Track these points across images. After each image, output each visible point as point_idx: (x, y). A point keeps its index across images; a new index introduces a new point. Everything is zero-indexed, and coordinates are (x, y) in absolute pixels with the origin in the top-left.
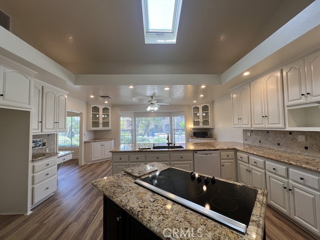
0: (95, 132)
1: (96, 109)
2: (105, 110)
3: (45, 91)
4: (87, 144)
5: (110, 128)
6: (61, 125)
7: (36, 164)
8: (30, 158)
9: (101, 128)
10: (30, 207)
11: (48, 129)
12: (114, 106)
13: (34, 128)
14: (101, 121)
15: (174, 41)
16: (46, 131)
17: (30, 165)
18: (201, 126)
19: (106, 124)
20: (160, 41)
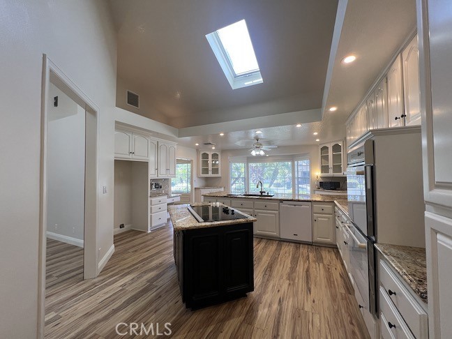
0: (207, 179)
1: (205, 156)
2: (215, 156)
3: (160, 145)
4: (197, 191)
5: (219, 175)
6: (172, 171)
7: (153, 199)
8: (149, 195)
9: (210, 174)
10: (149, 228)
11: (162, 175)
12: (224, 151)
13: (152, 174)
14: (210, 168)
15: (260, 80)
16: (160, 177)
17: (149, 199)
18: (331, 173)
19: (215, 171)
20: (248, 83)
